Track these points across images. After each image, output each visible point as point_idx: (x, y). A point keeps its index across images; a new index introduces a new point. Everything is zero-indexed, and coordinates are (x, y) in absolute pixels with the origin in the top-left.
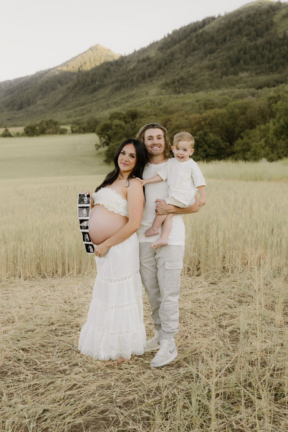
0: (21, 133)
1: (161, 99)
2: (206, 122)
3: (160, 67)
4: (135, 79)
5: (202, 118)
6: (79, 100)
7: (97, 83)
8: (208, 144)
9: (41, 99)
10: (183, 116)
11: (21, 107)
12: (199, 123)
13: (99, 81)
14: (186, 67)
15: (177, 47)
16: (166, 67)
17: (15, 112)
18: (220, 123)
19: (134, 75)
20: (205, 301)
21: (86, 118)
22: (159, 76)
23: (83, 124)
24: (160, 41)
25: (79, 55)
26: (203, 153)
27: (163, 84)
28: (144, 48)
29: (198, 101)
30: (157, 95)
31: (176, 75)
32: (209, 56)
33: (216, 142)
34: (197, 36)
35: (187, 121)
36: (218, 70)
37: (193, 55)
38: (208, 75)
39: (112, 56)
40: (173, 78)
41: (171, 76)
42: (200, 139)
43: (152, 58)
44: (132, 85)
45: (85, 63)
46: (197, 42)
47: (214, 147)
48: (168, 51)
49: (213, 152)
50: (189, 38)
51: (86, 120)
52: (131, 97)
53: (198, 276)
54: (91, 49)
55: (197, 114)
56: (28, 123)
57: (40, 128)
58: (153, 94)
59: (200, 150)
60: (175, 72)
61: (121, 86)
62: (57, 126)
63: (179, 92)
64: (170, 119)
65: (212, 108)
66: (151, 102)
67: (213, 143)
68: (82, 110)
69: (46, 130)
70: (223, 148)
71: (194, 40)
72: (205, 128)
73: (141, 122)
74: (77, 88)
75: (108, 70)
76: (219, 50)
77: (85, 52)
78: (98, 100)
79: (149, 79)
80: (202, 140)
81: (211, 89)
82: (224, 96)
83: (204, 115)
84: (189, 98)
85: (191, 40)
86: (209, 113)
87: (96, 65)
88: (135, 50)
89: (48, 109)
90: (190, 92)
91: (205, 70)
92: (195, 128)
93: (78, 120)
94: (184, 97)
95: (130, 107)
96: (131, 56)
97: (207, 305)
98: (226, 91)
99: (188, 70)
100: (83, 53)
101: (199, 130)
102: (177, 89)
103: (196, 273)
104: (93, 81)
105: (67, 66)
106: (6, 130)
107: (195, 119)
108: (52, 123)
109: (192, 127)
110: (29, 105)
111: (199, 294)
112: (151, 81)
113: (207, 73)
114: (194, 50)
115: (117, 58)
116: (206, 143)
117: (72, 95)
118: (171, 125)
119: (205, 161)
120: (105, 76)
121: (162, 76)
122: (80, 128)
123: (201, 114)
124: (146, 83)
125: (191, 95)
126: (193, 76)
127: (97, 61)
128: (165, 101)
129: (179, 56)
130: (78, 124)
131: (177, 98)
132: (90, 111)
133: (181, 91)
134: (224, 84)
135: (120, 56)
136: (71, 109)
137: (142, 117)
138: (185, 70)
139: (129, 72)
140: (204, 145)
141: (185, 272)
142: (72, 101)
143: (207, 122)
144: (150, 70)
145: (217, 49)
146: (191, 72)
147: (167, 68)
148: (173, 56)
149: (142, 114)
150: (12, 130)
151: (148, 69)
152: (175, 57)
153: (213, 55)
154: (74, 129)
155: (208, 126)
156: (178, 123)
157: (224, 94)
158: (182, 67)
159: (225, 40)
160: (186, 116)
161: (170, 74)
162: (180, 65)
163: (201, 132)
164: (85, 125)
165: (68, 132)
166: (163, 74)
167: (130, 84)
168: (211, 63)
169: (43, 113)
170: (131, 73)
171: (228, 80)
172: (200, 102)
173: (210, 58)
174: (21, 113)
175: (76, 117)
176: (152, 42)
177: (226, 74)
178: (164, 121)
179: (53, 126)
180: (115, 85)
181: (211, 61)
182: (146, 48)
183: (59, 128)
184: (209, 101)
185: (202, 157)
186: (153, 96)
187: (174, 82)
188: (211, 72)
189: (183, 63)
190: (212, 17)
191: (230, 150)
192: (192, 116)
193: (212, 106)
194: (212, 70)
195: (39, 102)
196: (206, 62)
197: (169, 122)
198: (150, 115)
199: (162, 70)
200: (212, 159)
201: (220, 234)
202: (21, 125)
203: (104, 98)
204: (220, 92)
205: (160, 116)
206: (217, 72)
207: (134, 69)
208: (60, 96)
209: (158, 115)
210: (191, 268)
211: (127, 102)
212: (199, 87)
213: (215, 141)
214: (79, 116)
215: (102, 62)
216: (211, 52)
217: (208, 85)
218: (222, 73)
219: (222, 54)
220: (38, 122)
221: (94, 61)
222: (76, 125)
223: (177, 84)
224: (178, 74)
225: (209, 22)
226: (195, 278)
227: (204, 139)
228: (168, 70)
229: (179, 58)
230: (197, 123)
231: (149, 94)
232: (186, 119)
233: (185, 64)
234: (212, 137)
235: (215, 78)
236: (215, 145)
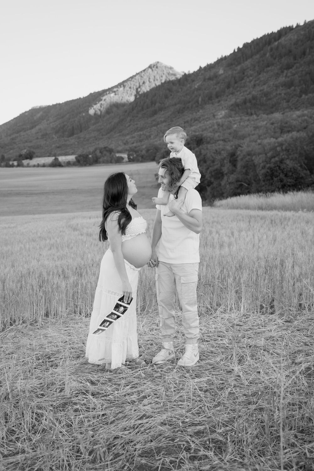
0: (72, 163)
1: (230, 122)
2: (282, 148)
3: (228, 87)
4: (200, 99)
5: (278, 143)
6: (137, 124)
7: (158, 105)
8: (285, 172)
9: (94, 124)
10: (256, 142)
11: (72, 134)
12: (274, 149)
13: (160, 103)
14: (259, 85)
15: (248, 63)
16: (236, 85)
17: (66, 139)
18: (299, 148)
19: (200, 95)
20: (279, 339)
21: (144, 145)
22: (227, 96)
23: (141, 151)
24: (229, 56)
25: (137, 74)
26: (280, 183)
27: (232, 105)
28: (211, 64)
29: (272, 124)
30: (225, 117)
31: (248, 95)
32: (285, 71)
33: (294, 171)
34: (271, 50)
35: (260, 146)
36: (297, 88)
37: (267, 72)
38: (285, 94)
39: (175, 75)
40: (243, 98)
41: (242, 96)
42: (275, 167)
43: (220, 75)
44: (197, 107)
45: (144, 83)
46: (272, 56)
47: (292, 176)
48: (239, 68)
49: (290, 182)
50: (262, 52)
51: (144, 147)
52: (196, 120)
53: (272, 313)
54: (150, 67)
55: (272, 139)
56: (80, 151)
57: (92, 157)
58: (221, 116)
59: (275, 179)
60: (246, 91)
61: (184, 108)
62: (113, 153)
63: (252, 114)
64: (241, 145)
65: (289, 132)
66: (219, 125)
67: (290, 171)
68: (140, 136)
69: (100, 158)
70: (302, 178)
71: (268, 55)
72: (281, 154)
73: (207, 149)
74: (135, 111)
75: (170, 90)
76: (298, 65)
77: (144, 70)
78: (158, 124)
79: (217, 100)
80: (278, 168)
81: (287, 110)
82: (303, 118)
83: (280, 139)
84: (263, 121)
85: (265, 54)
86: (286, 137)
87: (156, 85)
88: (200, 67)
89: (102, 135)
90: (264, 114)
91: (281, 88)
92: (269, 155)
93: (136, 147)
94: (257, 120)
95: (195, 131)
96: (196, 74)
97: (281, 343)
98: (306, 112)
99: (262, 88)
100: (141, 72)
101: (274, 157)
102: (249, 110)
103: (269, 310)
104: (153, 103)
105: (124, 86)
106: (56, 159)
107: (269, 144)
108: (107, 151)
109: (266, 155)
110: (81, 131)
111: (272, 331)
112: (219, 101)
113: (284, 92)
114: (268, 66)
115: (179, 77)
116: (283, 172)
117: (129, 119)
118: (241, 151)
119: (282, 193)
120: (166, 97)
121: (231, 96)
122: (137, 156)
123: (277, 139)
124: (213, 104)
125: (265, 116)
126: (266, 94)
127: (157, 80)
128: (235, 124)
129: (251, 72)
130: (136, 152)
131: (249, 120)
132: (150, 136)
133: (253, 112)
134: (303, 104)
135: (183, 74)
136: (128, 134)
137: (208, 143)
138: (258, 88)
139: (193, 93)
140: (280, 173)
141: (257, 309)
142: (129, 126)
143: (284, 148)
144: (218, 89)
145: (295, 63)
146: (265, 90)
147: (237, 87)
148: (244, 74)
149: (209, 139)
150: (61, 159)
151: (216, 89)
152: (246, 74)
153: (291, 70)
154: (132, 157)
155: (285, 152)
156: (250, 149)
157: (303, 115)
158: (255, 85)
159: (304, 53)
160: (259, 141)
161: (240, 93)
162: (252, 83)
163: (277, 159)
164: (144, 152)
165: (124, 161)
166: (232, 94)
167: (194, 105)
168: (287, 79)
169: (96, 139)
170: (195, 92)
171: (308, 99)
172: (276, 125)
173: (287, 74)
174: (72, 140)
175: (133, 143)
176: (220, 57)
177: (305, 92)
178: (234, 147)
179: (108, 154)
180: (178, 106)
181: (289, 77)
182: (213, 64)
183: (114, 156)
184: (286, 123)
185: (278, 188)
186: (221, 118)
187: (245, 102)
188: (288, 90)
189: (255, 81)
190: (290, 27)
191: (310, 179)
192: (266, 141)
193: (290, 129)
194: (289, 88)
195: (92, 127)
196: (282, 79)
197: (240, 148)
198: (218, 141)
199: (231, 89)
200: (290, 190)
201: (297, 269)
202: (72, 154)
203: (165, 121)
204: (298, 113)
205: (229, 141)
206: (295, 90)
207: (199, 89)
208: (116, 120)
209: (227, 140)
210: (264, 305)
211: (191, 126)
212: (274, 108)
213: (292, 170)
214: (137, 142)
215: (163, 81)
216: (289, 67)
217: (285, 104)
218: (301, 91)
219: (301, 69)
220: (91, 149)
221: (154, 81)
222: (134, 153)
223: (248, 104)
224: (250, 93)
225: (286, 34)
226: (268, 316)
227: (279, 167)
228: (239, 89)
229: (251, 76)
230: (271, 149)
231: (216, 117)
232: (259, 144)
233: (257, 82)
234: (290, 164)
235: (292, 97)
236: (292, 173)
